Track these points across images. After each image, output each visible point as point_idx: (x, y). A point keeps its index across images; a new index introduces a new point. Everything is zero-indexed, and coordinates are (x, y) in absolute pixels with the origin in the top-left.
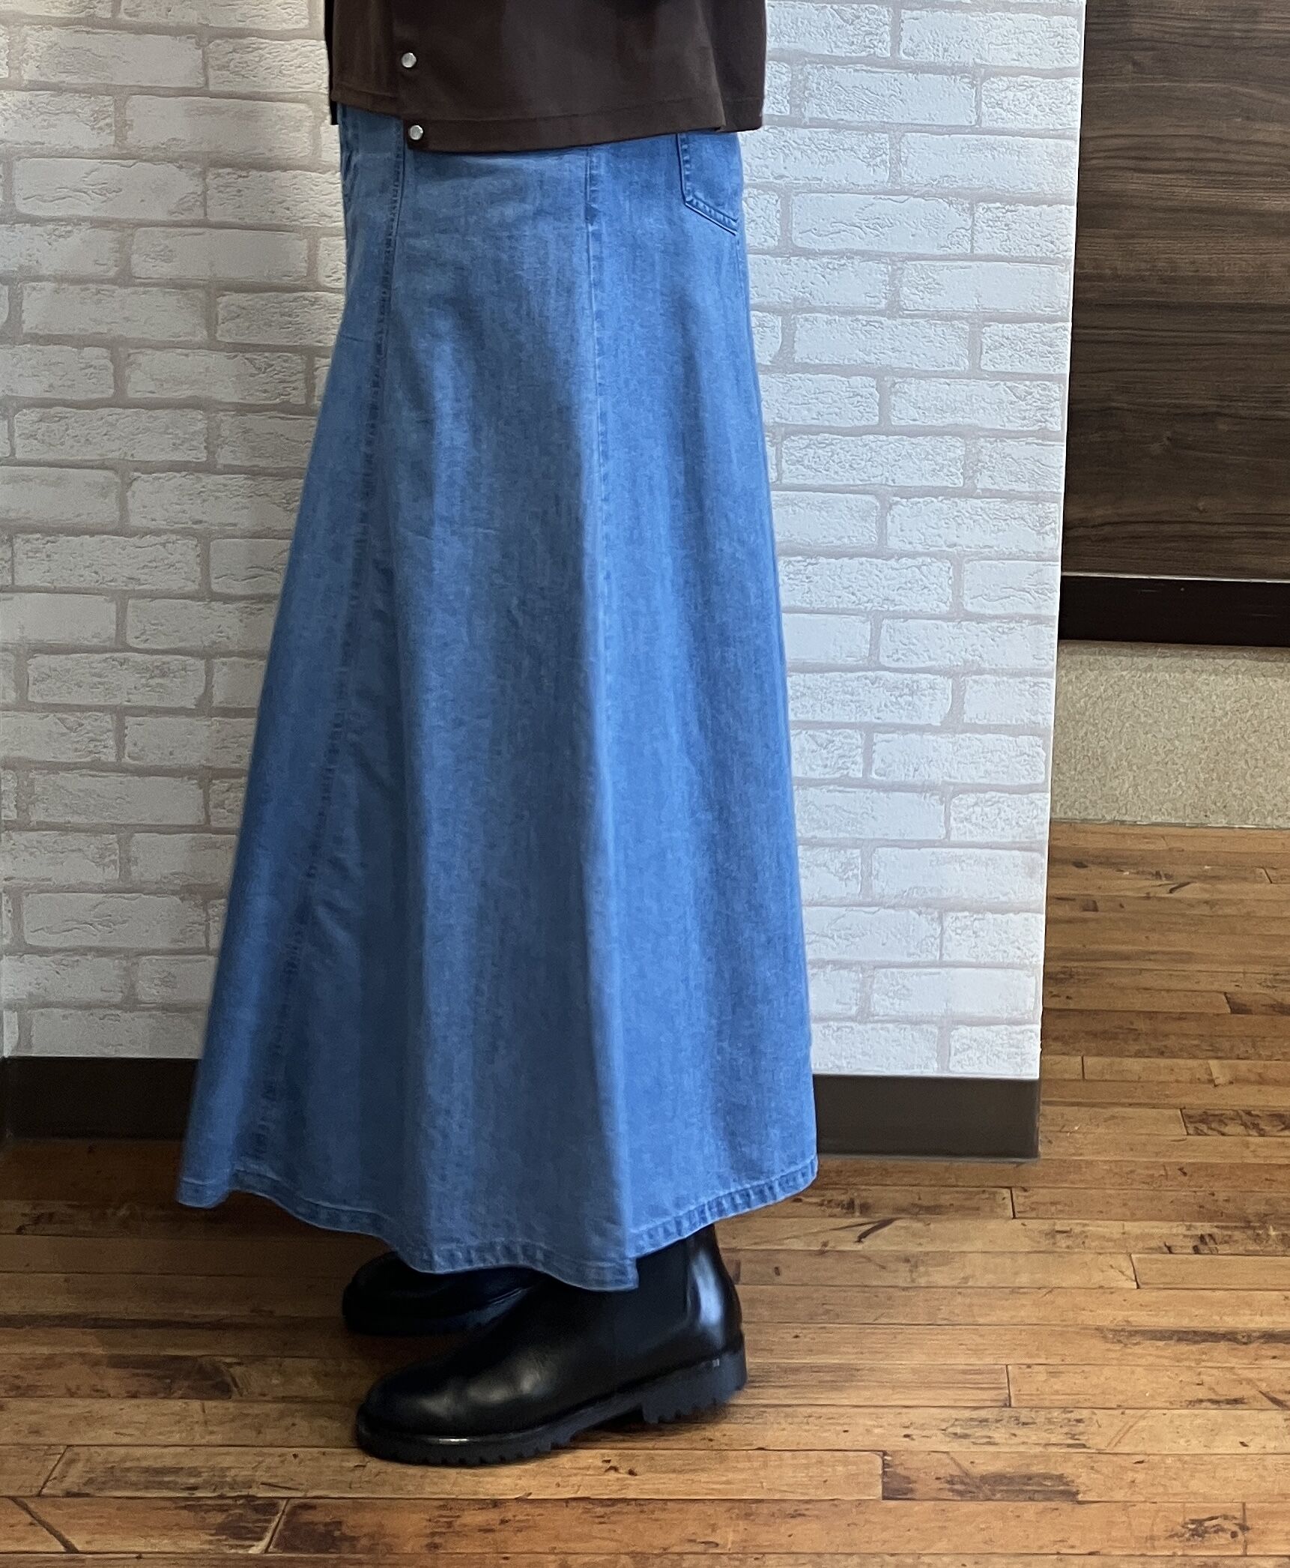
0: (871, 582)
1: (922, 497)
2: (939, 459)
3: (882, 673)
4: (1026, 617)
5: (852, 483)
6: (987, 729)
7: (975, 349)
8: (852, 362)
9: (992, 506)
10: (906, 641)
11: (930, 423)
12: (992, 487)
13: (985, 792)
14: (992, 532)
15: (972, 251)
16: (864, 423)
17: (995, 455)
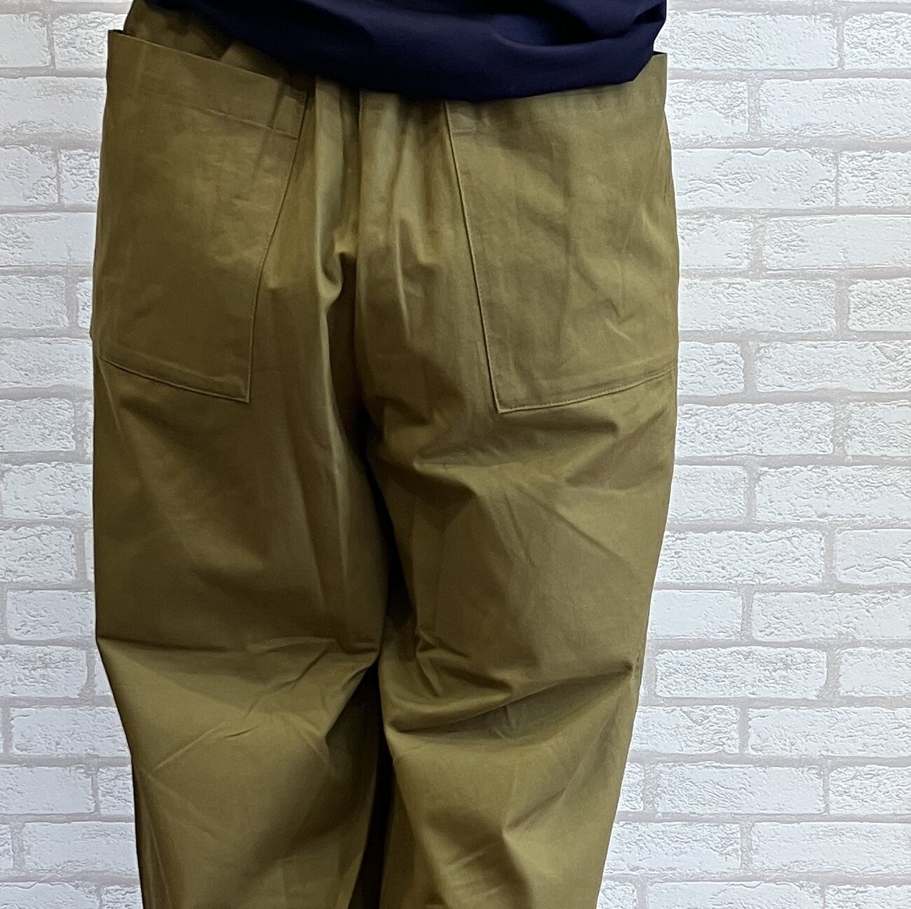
0: (742, 557)
1: (791, 466)
2: (807, 426)
3: (754, 648)
4: (902, 586)
5: (718, 453)
6: (865, 702)
7: (842, 311)
8: (715, 328)
9: (862, 473)
10: (778, 616)
11: (797, 389)
12: (864, 453)
13: (864, 765)
14: (864, 500)
15: (837, 205)
16: (727, 391)
17: (866, 420)
